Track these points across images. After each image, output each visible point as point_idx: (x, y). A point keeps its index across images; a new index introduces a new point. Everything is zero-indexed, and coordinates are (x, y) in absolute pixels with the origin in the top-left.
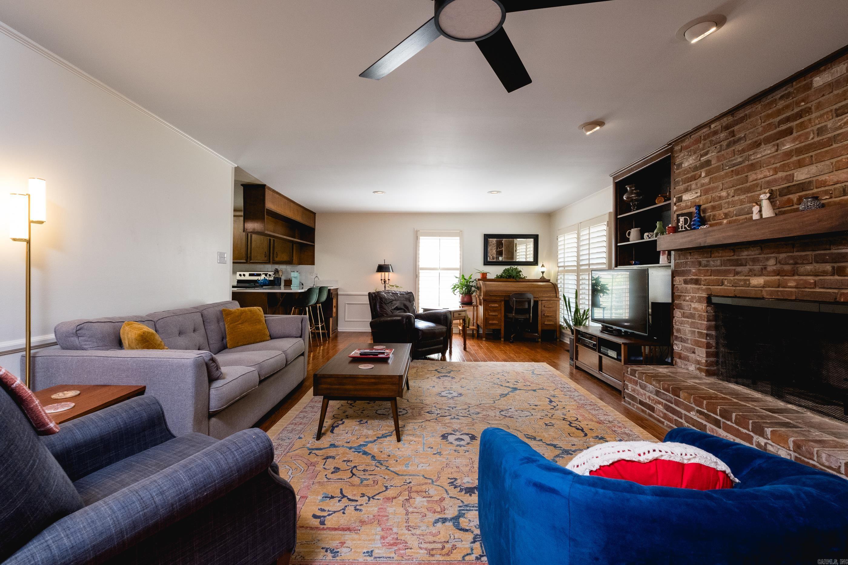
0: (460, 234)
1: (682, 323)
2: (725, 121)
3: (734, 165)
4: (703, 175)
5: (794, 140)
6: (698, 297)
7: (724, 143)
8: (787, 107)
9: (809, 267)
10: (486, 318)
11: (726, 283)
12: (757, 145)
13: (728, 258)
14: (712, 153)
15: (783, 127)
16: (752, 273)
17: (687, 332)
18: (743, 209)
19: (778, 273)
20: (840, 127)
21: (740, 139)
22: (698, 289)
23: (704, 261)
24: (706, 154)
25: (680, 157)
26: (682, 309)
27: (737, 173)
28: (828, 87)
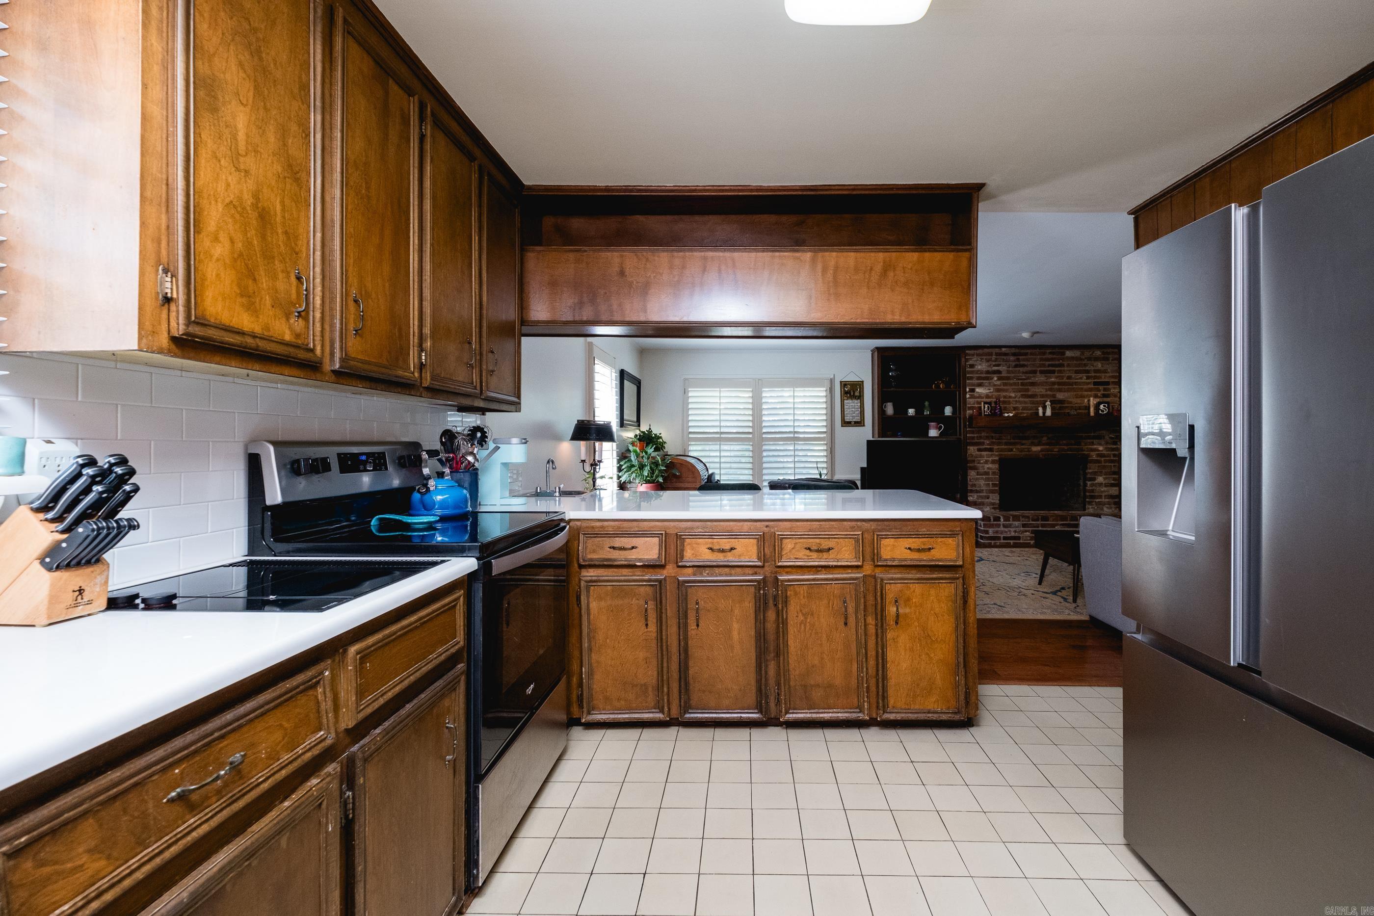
0: (615, 364)
1: (977, 479)
2: (1015, 351)
3: (1020, 379)
4: (995, 379)
5: (1057, 377)
6: (993, 460)
7: (1014, 364)
8: (1052, 359)
9: (1064, 442)
11: (1014, 450)
12: (1035, 372)
13: (1016, 435)
14: (1003, 366)
15: (1050, 368)
16: (1033, 444)
17: (982, 485)
18: (1029, 407)
19: (1048, 445)
20: (1077, 379)
21: (1024, 365)
22: (992, 455)
23: (998, 436)
24: (998, 365)
25: (972, 360)
26: (977, 470)
27: (1022, 384)
28: (1072, 358)
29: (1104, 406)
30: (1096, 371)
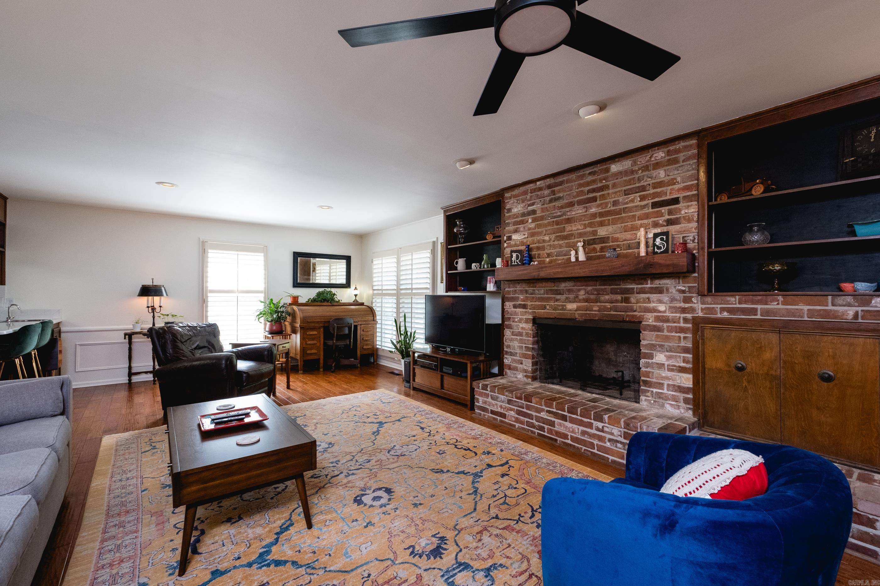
0: (265, 250)
1: (511, 340)
2: (549, 181)
3: (555, 217)
4: (530, 221)
5: (598, 206)
6: (525, 318)
7: (548, 199)
8: (594, 181)
9: (607, 297)
10: (304, 348)
11: (548, 308)
12: (571, 204)
13: (549, 288)
14: (537, 204)
15: (591, 195)
16: (568, 300)
17: (516, 347)
18: (562, 252)
19: (586, 300)
20: (627, 203)
21: (559, 198)
22: (526, 312)
23: (530, 290)
24: (533, 204)
25: (510, 203)
26: (512, 329)
27: (557, 223)
28: (620, 174)
29: (662, 239)
30: (656, 185)
